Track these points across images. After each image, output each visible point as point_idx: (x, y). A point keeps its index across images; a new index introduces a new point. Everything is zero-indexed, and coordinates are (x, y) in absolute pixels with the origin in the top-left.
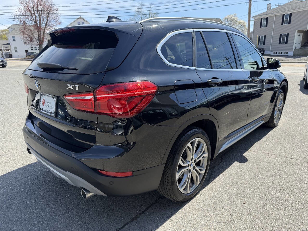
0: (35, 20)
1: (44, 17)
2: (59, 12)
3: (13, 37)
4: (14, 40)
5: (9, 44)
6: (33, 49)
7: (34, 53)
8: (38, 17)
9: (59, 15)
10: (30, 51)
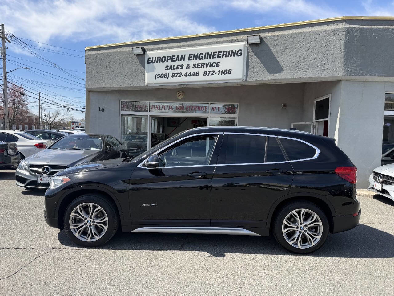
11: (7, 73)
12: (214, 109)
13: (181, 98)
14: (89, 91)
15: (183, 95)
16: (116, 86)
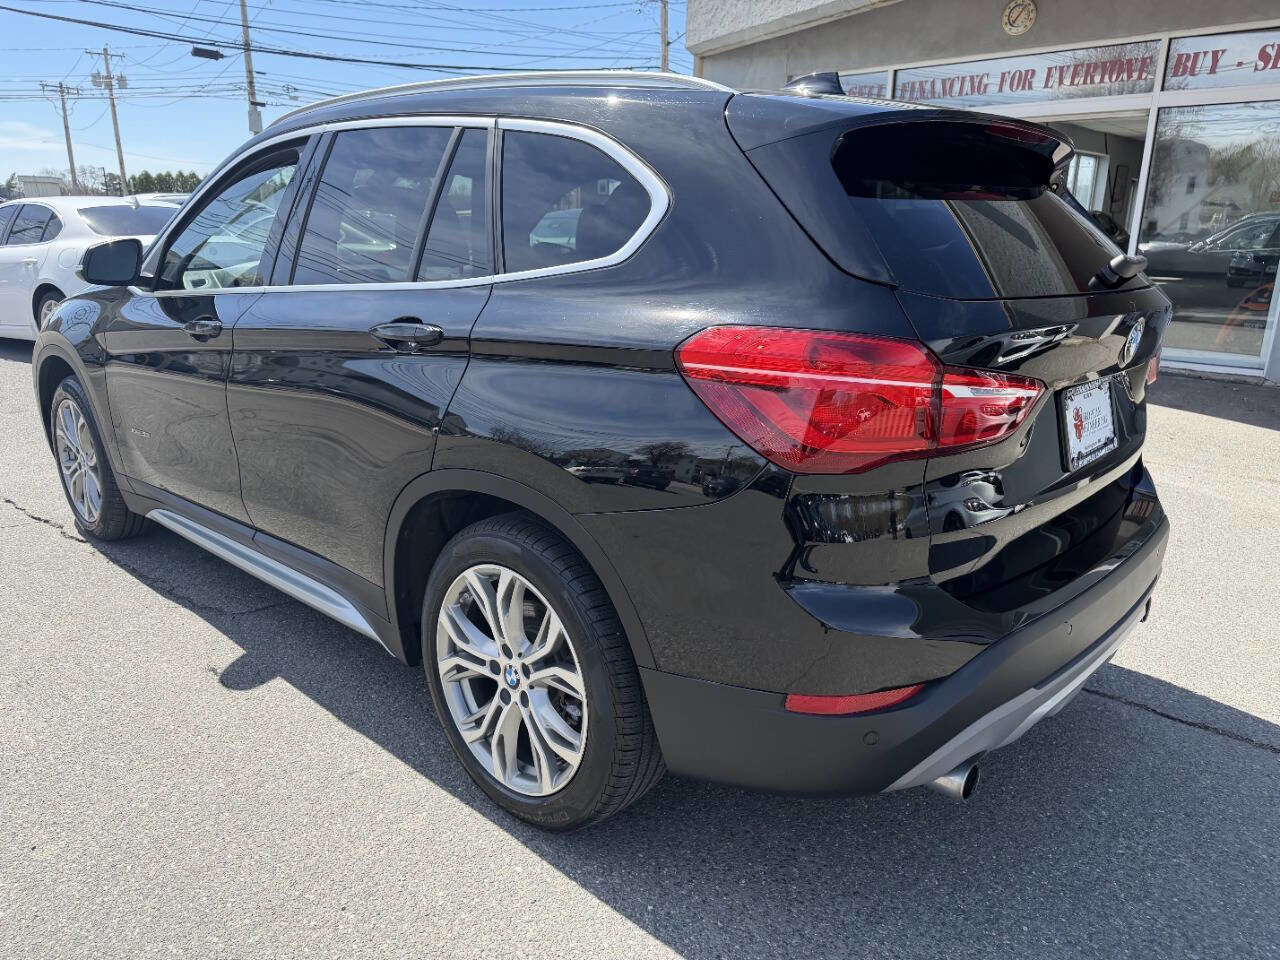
11: (669, 43)
12: (1189, 64)
13: (1021, 30)
14: (702, 58)
15: (1032, 15)
16: (758, 22)
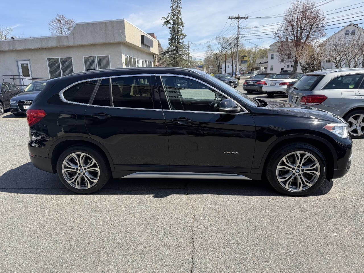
0: (296, 35)
1: (306, 31)
2: (326, 21)
3: (272, 55)
4: (272, 58)
5: (267, 62)
6: (289, 67)
7: (289, 71)
8: (299, 32)
9: (325, 25)
10: (285, 69)
